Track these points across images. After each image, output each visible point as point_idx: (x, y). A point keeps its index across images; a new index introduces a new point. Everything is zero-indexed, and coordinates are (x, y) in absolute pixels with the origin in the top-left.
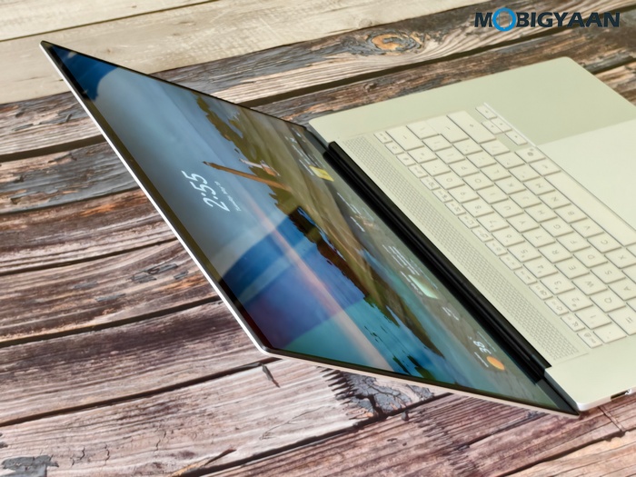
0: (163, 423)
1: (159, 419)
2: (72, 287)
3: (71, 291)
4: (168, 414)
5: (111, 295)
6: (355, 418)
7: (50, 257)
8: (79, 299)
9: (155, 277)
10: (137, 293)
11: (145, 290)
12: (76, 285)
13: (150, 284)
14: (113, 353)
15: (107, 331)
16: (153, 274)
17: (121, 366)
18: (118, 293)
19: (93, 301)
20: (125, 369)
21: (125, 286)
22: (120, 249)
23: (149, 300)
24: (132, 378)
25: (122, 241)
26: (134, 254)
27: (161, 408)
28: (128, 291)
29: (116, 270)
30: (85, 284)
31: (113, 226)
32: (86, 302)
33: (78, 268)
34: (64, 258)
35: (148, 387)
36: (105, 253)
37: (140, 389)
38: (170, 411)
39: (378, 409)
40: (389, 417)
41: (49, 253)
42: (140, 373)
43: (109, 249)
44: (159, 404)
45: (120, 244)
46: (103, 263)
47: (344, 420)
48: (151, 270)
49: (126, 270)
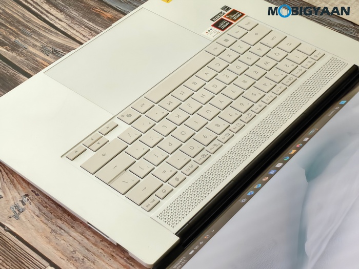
2: (21, 28)
3: (18, 28)
5: (23, 44)
9: (50, 55)
10: (31, 53)
11: (35, 55)
13: (42, 55)
16: (52, 53)
18: (26, 46)
19: (13, 39)
21: (34, 46)
22: (69, 33)
23: (27, 60)
25: (77, 31)
26: (68, 40)
28: (31, 49)
29: (48, 38)
30: (28, 31)
31: (91, 24)
32: (11, 37)
33: (41, 24)
36: (62, 29)
43: (66, 29)
45: (74, 32)
46: (52, 32)
48: (56, 51)
49: (51, 42)
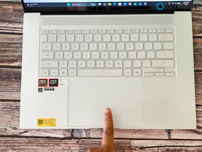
0: (14, 114)
1: (14, 112)
2: (14, 46)
3: (13, 47)
4: (17, 111)
6: (64, 135)
7: (13, 29)
8: (13, 52)
12: (15, 45)
14: (13, 80)
15: (15, 70)
17: (13, 86)
19: (17, 54)
20: (13, 88)
24: (14, 92)
27: (16, 108)
30: (18, 45)
32: (15, 54)
34: (17, 31)
35: (16, 98)
37: (14, 98)
38: (18, 110)
39: (72, 135)
40: (73, 139)
41: (14, 27)
42: (17, 91)
44: (16, 106)
47: (61, 134)
